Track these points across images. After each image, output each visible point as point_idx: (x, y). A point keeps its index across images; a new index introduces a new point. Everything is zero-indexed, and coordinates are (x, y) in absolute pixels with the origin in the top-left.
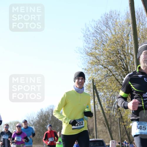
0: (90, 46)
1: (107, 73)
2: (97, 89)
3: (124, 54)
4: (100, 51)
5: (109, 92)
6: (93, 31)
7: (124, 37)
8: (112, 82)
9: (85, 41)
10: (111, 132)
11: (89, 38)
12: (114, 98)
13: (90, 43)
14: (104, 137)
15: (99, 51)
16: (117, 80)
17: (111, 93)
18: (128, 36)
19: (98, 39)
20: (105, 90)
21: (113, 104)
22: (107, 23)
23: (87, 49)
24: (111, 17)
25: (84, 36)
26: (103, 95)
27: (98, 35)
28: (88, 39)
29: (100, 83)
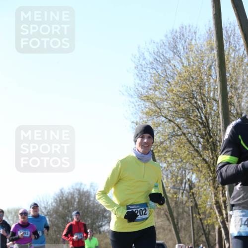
0: (146, 84)
1: (173, 131)
2: (156, 156)
3: (202, 99)
4: (163, 93)
5: (176, 163)
6: (151, 60)
7: (202, 71)
8: (182, 146)
9: (138, 76)
10: (178, 230)
11: (145, 71)
12: (184, 172)
13: (146, 80)
14: (166, 239)
15: (161, 93)
16: (190, 142)
17: (180, 164)
18: (210, 68)
19: (160, 72)
20: (169, 159)
21: (182, 183)
22: (176, 47)
23: (140, 89)
24: (182, 37)
25: (136, 68)
26: (166, 167)
27: (159, 67)
28: (142, 72)
29: (160, 147)
